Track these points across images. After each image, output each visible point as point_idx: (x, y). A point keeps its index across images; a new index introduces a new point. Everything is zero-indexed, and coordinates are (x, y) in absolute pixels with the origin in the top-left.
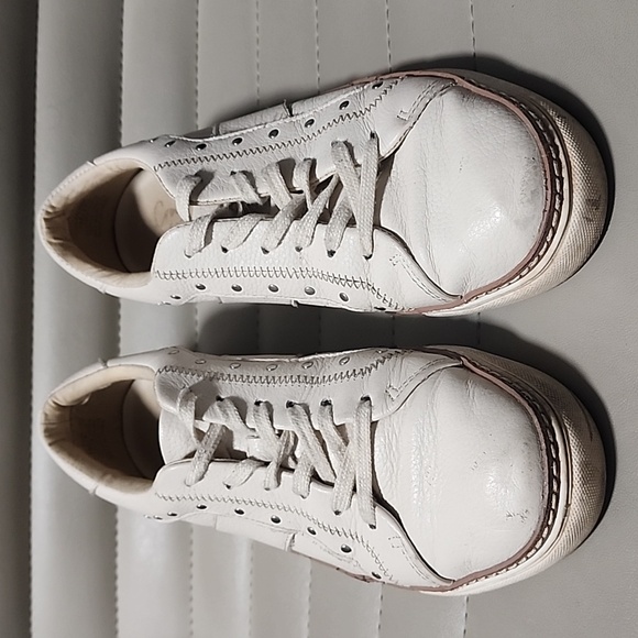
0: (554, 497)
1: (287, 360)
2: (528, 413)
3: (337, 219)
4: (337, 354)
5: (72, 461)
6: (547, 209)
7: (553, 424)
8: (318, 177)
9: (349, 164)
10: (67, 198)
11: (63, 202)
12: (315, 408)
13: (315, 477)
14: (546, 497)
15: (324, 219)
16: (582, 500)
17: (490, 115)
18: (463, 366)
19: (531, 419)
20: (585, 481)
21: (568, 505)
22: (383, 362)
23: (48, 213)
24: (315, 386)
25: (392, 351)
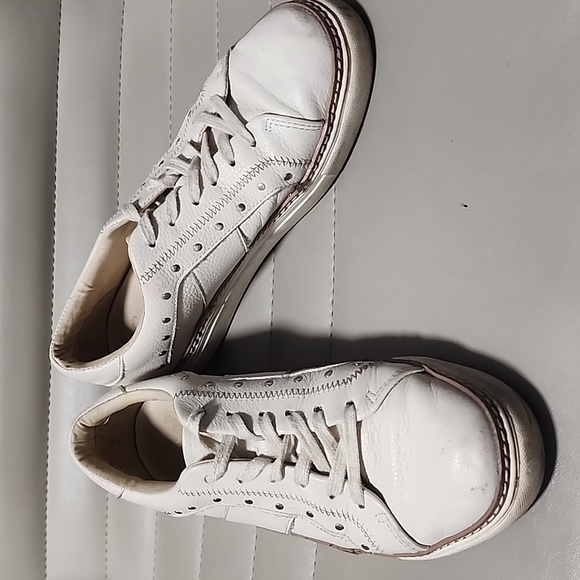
0: (506, 472)
1: (281, 376)
2: (480, 407)
4: (322, 368)
7: (501, 415)
12: (309, 414)
13: (313, 469)
14: (500, 472)
16: (528, 473)
18: (425, 372)
19: (484, 412)
20: (529, 458)
21: (517, 478)
22: (360, 373)
24: (307, 396)
25: (367, 363)
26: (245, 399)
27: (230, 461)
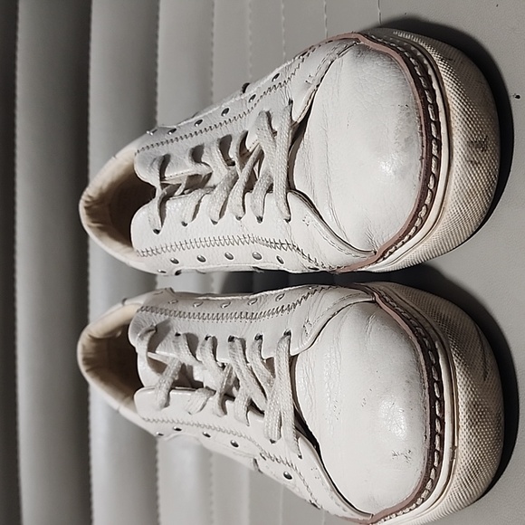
0: (437, 438)
1: (240, 298)
2: (415, 350)
3: (260, 186)
4: (274, 291)
5: (102, 384)
6: (424, 156)
7: (441, 362)
8: (248, 148)
9: (267, 133)
10: (101, 188)
11: (98, 192)
12: (250, 341)
13: (252, 406)
14: (428, 437)
15: (249, 187)
17: (375, 67)
18: (374, 302)
19: (417, 357)
20: (473, 423)
21: (454, 447)
23: (87, 202)
24: (253, 321)
25: (320, 286)
26: (196, 320)
27: (171, 389)
